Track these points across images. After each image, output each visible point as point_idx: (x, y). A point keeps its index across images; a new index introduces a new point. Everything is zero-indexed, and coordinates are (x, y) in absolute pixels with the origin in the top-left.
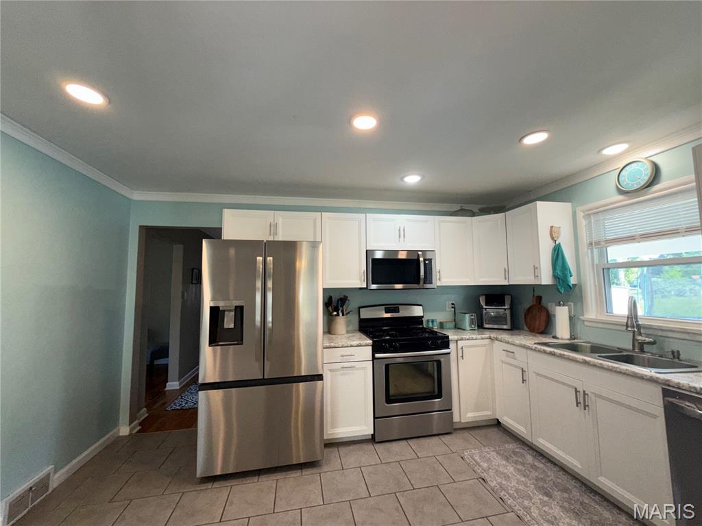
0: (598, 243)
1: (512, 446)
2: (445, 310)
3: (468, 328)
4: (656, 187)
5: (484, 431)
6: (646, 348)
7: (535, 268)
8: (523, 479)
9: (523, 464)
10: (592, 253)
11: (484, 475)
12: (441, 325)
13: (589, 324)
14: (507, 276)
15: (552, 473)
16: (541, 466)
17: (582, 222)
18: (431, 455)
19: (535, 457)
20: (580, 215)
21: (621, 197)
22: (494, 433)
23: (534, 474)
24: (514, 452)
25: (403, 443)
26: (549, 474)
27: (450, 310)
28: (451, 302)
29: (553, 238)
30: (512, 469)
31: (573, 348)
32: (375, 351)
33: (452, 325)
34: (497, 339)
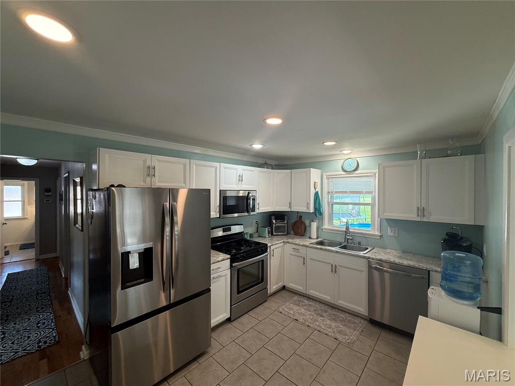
0: (332, 192)
1: (296, 298)
2: (252, 226)
3: (268, 236)
4: (357, 172)
5: (280, 294)
6: (349, 241)
7: (308, 203)
8: (310, 313)
9: (305, 305)
10: (328, 196)
11: (295, 318)
12: (251, 236)
13: (325, 231)
14: (290, 207)
15: (318, 306)
16: (312, 304)
17: (325, 181)
18: (265, 317)
19: (307, 300)
20: (325, 177)
21: (343, 173)
22: (284, 293)
23: (312, 309)
24: (299, 301)
25: (246, 315)
26: (317, 306)
27: (255, 226)
28: (256, 221)
29: (315, 188)
30: (303, 310)
31: (321, 243)
32: (232, 262)
33: (257, 235)
34: (288, 242)
